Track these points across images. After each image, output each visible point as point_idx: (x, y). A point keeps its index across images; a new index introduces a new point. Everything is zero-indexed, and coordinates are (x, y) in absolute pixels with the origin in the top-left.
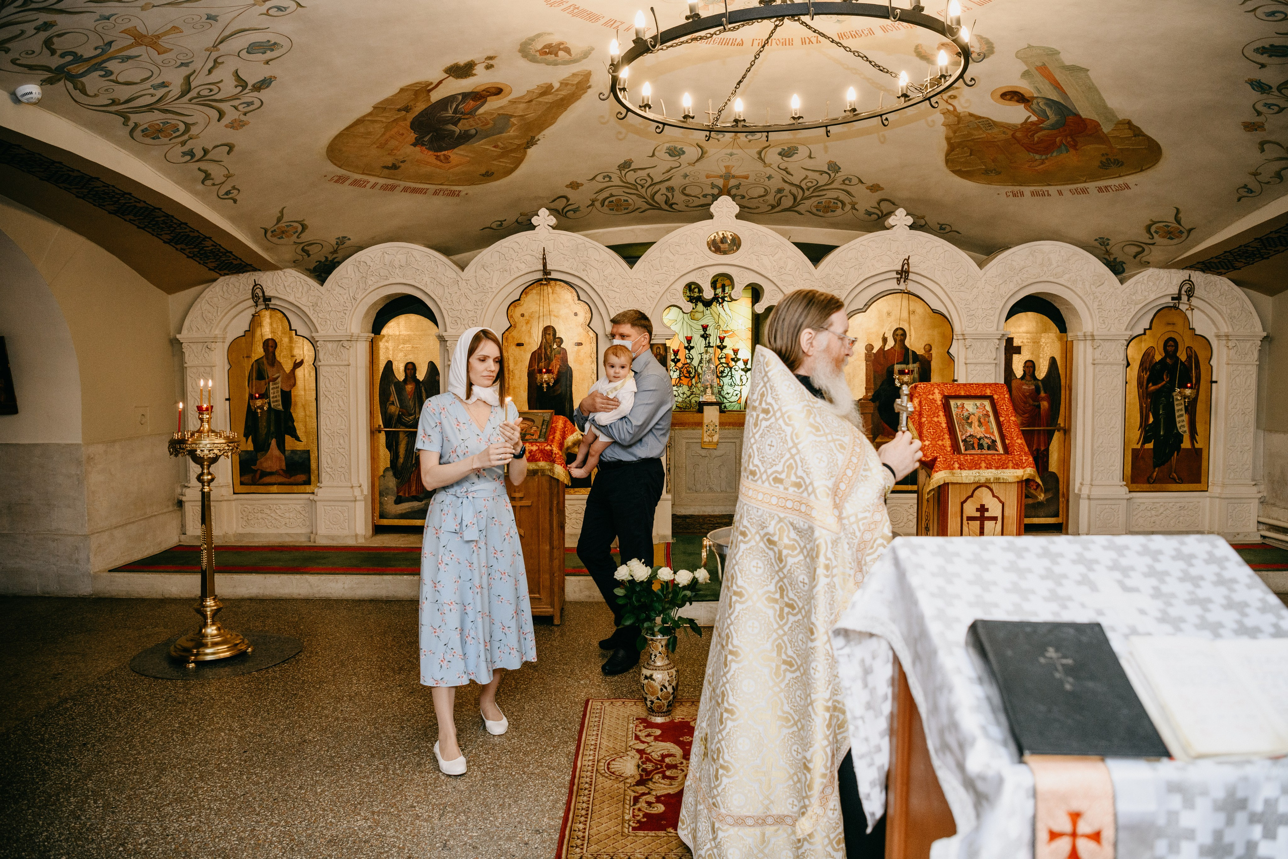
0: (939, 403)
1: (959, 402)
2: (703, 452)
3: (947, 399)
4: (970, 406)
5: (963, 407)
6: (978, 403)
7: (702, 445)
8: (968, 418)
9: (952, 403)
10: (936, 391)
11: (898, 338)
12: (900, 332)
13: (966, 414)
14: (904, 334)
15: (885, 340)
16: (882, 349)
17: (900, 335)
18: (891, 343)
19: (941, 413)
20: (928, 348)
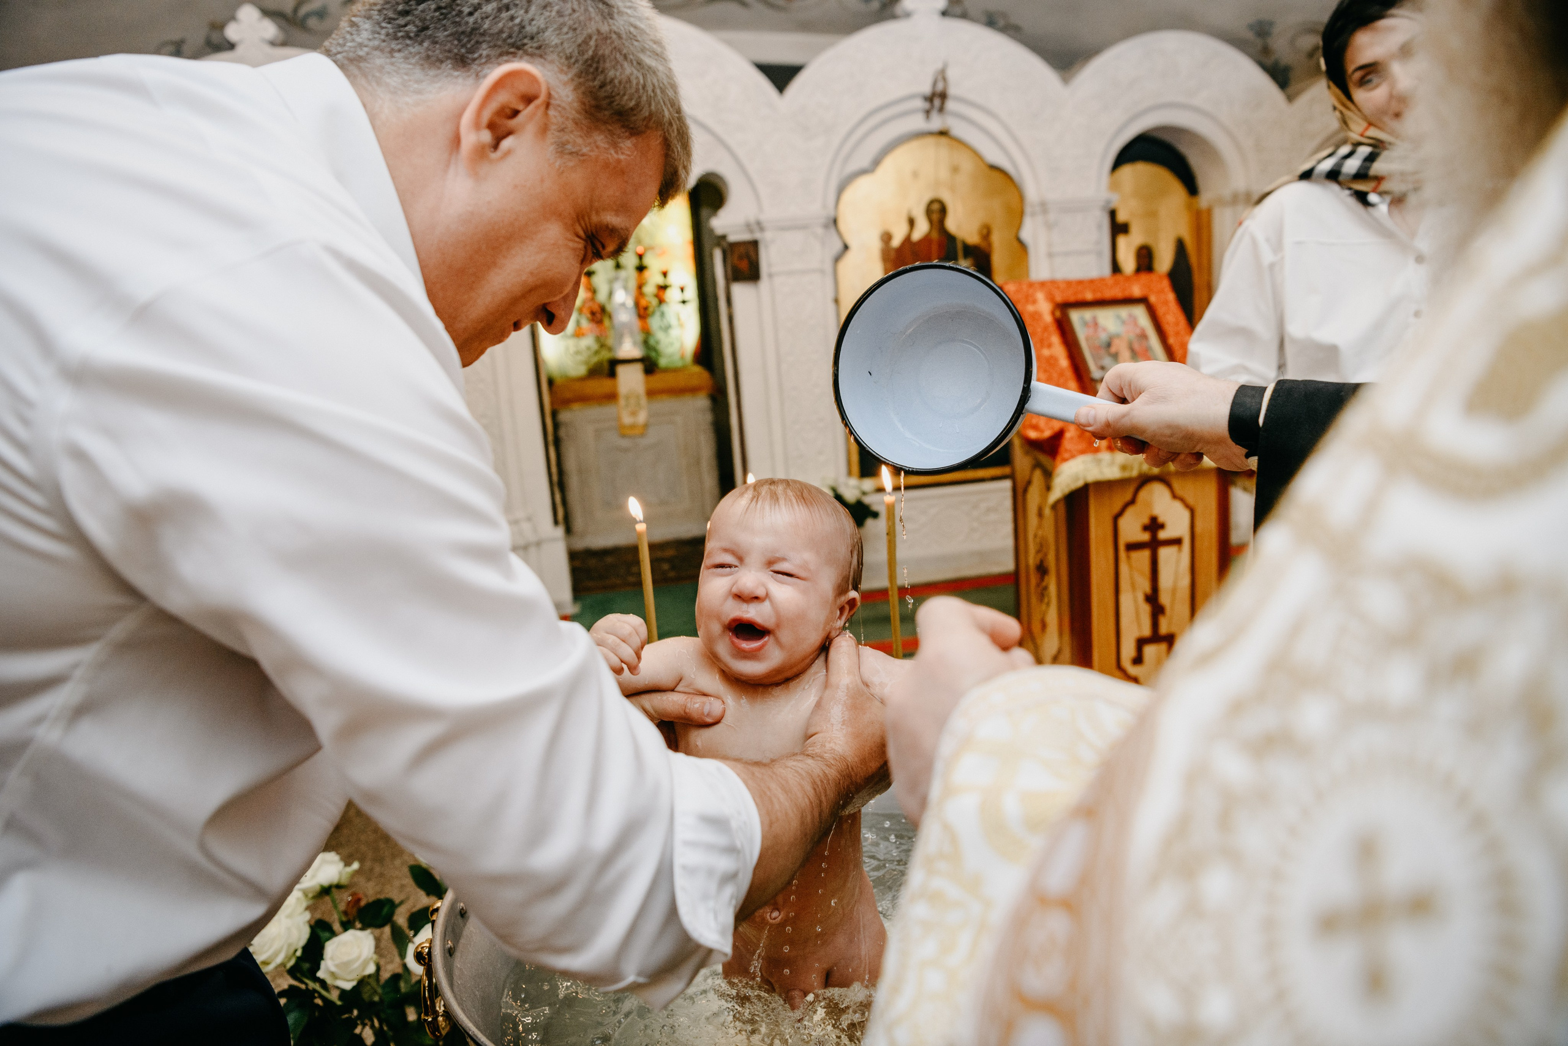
0: (1048, 318)
1: (1088, 314)
2: (625, 443)
3: (1064, 308)
4: (1110, 320)
5: (1096, 324)
6: (1124, 312)
7: (623, 431)
8: (1109, 345)
9: (1076, 317)
10: (1040, 296)
11: (935, 217)
12: (936, 206)
13: (1103, 337)
14: (943, 210)
15: (911, 222)
16: (907, 240)
17: (937, 211)
18: (922, 228)
19: (1056, 339)
20: (986, 233)
